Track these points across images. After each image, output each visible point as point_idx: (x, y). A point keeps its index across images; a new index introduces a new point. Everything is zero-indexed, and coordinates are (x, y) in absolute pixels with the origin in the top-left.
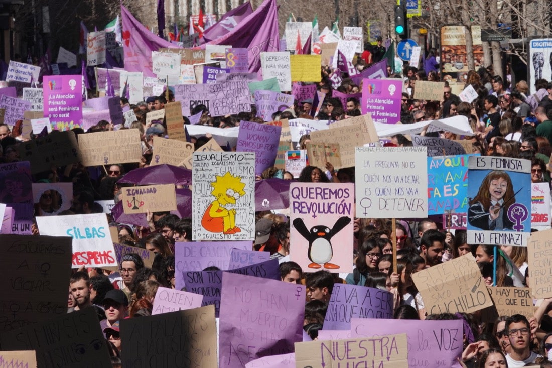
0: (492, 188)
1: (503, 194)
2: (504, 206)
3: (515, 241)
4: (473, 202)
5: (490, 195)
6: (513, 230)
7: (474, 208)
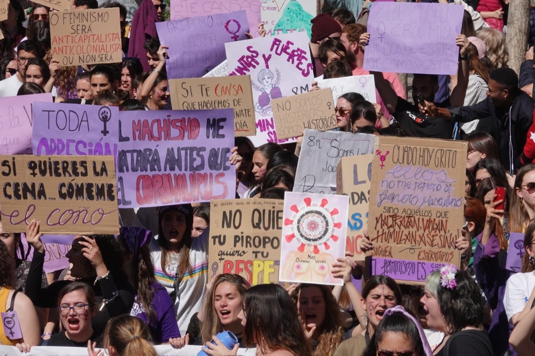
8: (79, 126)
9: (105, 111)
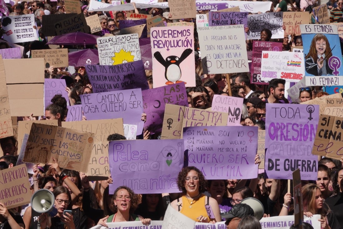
0: (317, 46)
1: (324, 50)
2: (326, 59)
3: (335, 82)
4: (307, 57)
5: (317, 51)
6: (333, 74)
7: (308, 61)
8: (294, 116)
9: (310, 108)
